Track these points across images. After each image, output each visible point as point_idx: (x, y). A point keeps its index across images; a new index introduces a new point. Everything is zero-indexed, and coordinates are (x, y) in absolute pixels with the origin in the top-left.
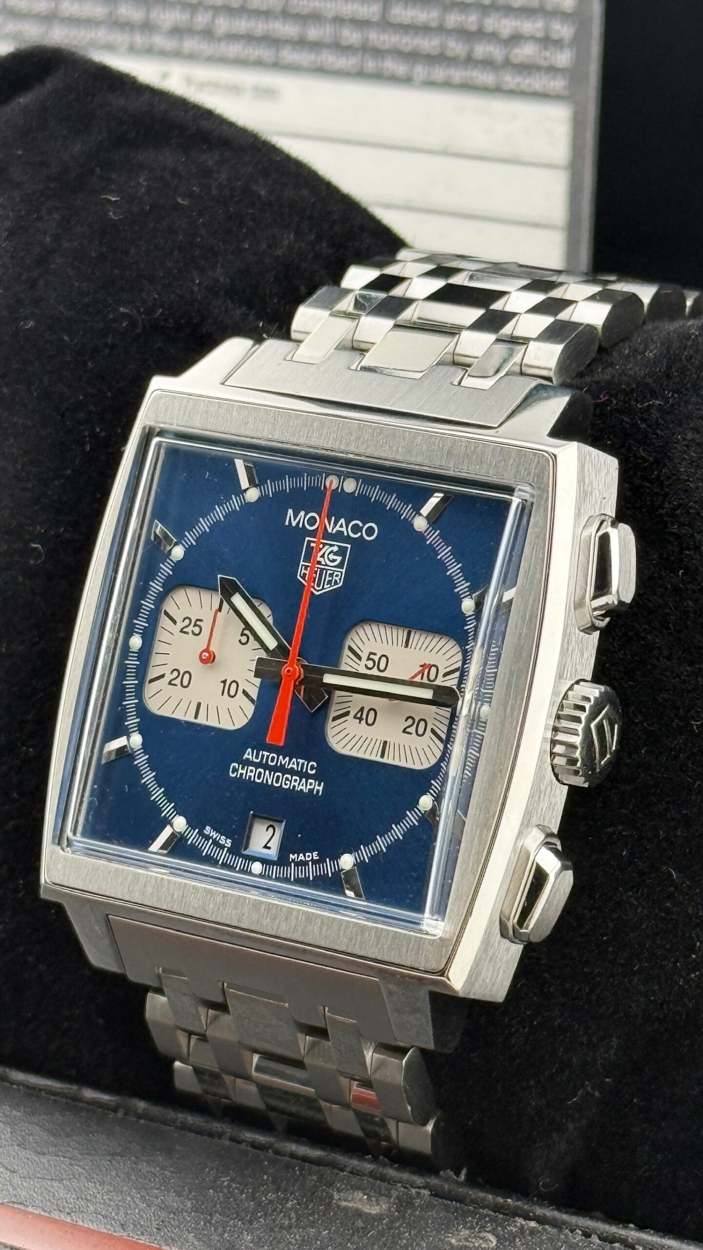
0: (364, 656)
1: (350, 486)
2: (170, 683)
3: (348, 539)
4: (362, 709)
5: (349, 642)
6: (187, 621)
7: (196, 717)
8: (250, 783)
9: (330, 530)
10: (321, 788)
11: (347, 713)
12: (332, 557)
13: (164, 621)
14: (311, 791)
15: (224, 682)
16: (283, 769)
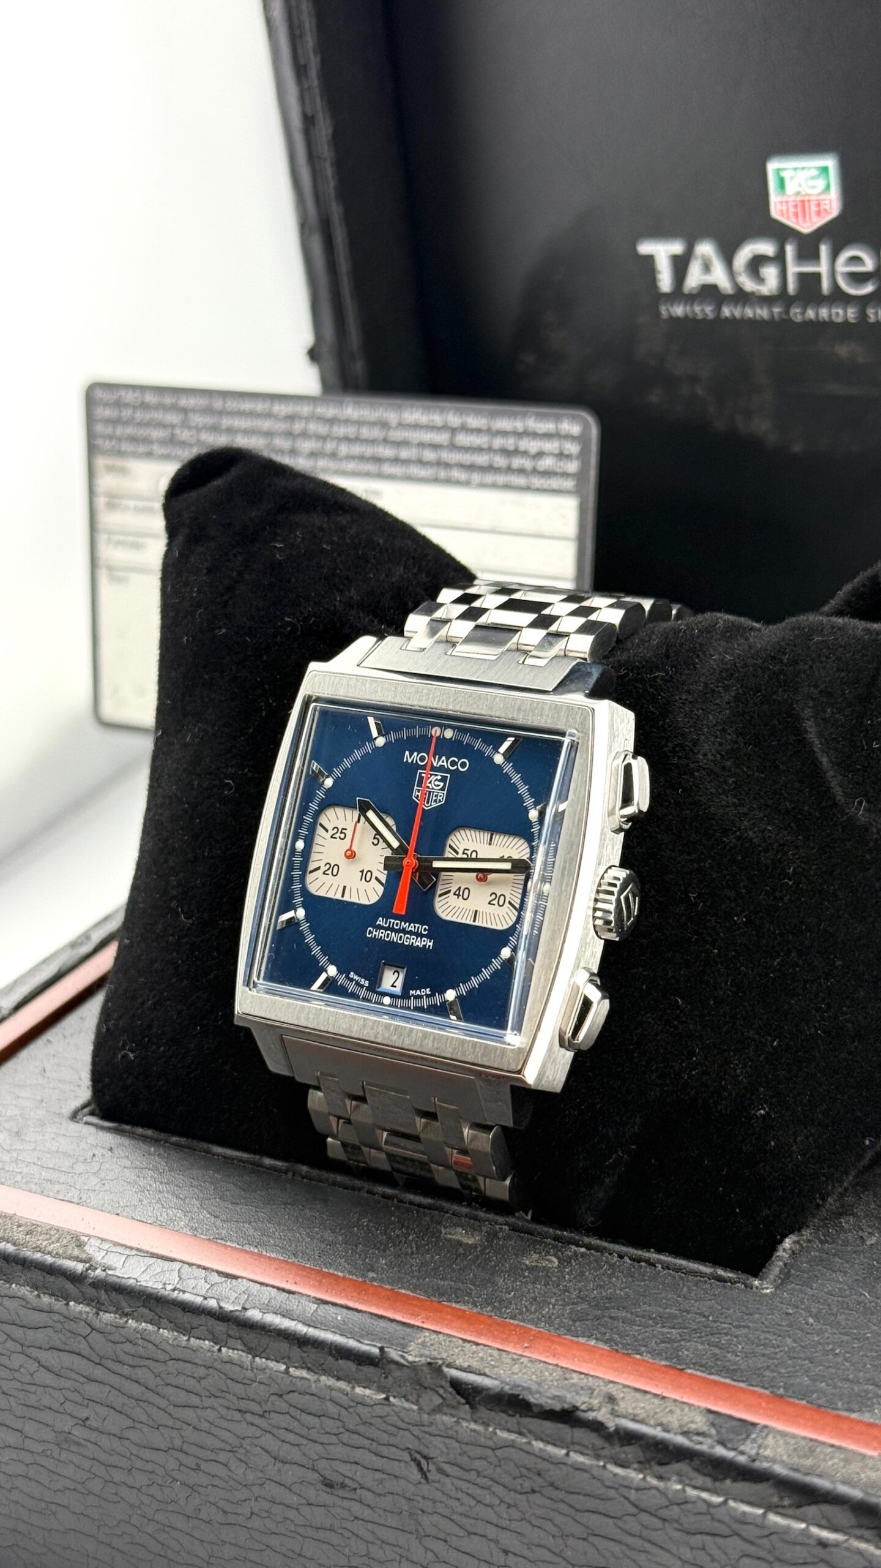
0: (460, 851)
1: (449, 734)
2: (324, 873)
3: (447, 771)
4: (459, 889)
5: (449, 842)
6: (336, 830)
7: (343, 896)
8: (381, 940)
9: (435, 764)
10: (431, 944)
11: (449, 892)
12: (437, 783)
13: (320, 830)
14: (424, 946)
15: (362, 872)
16: (404, 931)
